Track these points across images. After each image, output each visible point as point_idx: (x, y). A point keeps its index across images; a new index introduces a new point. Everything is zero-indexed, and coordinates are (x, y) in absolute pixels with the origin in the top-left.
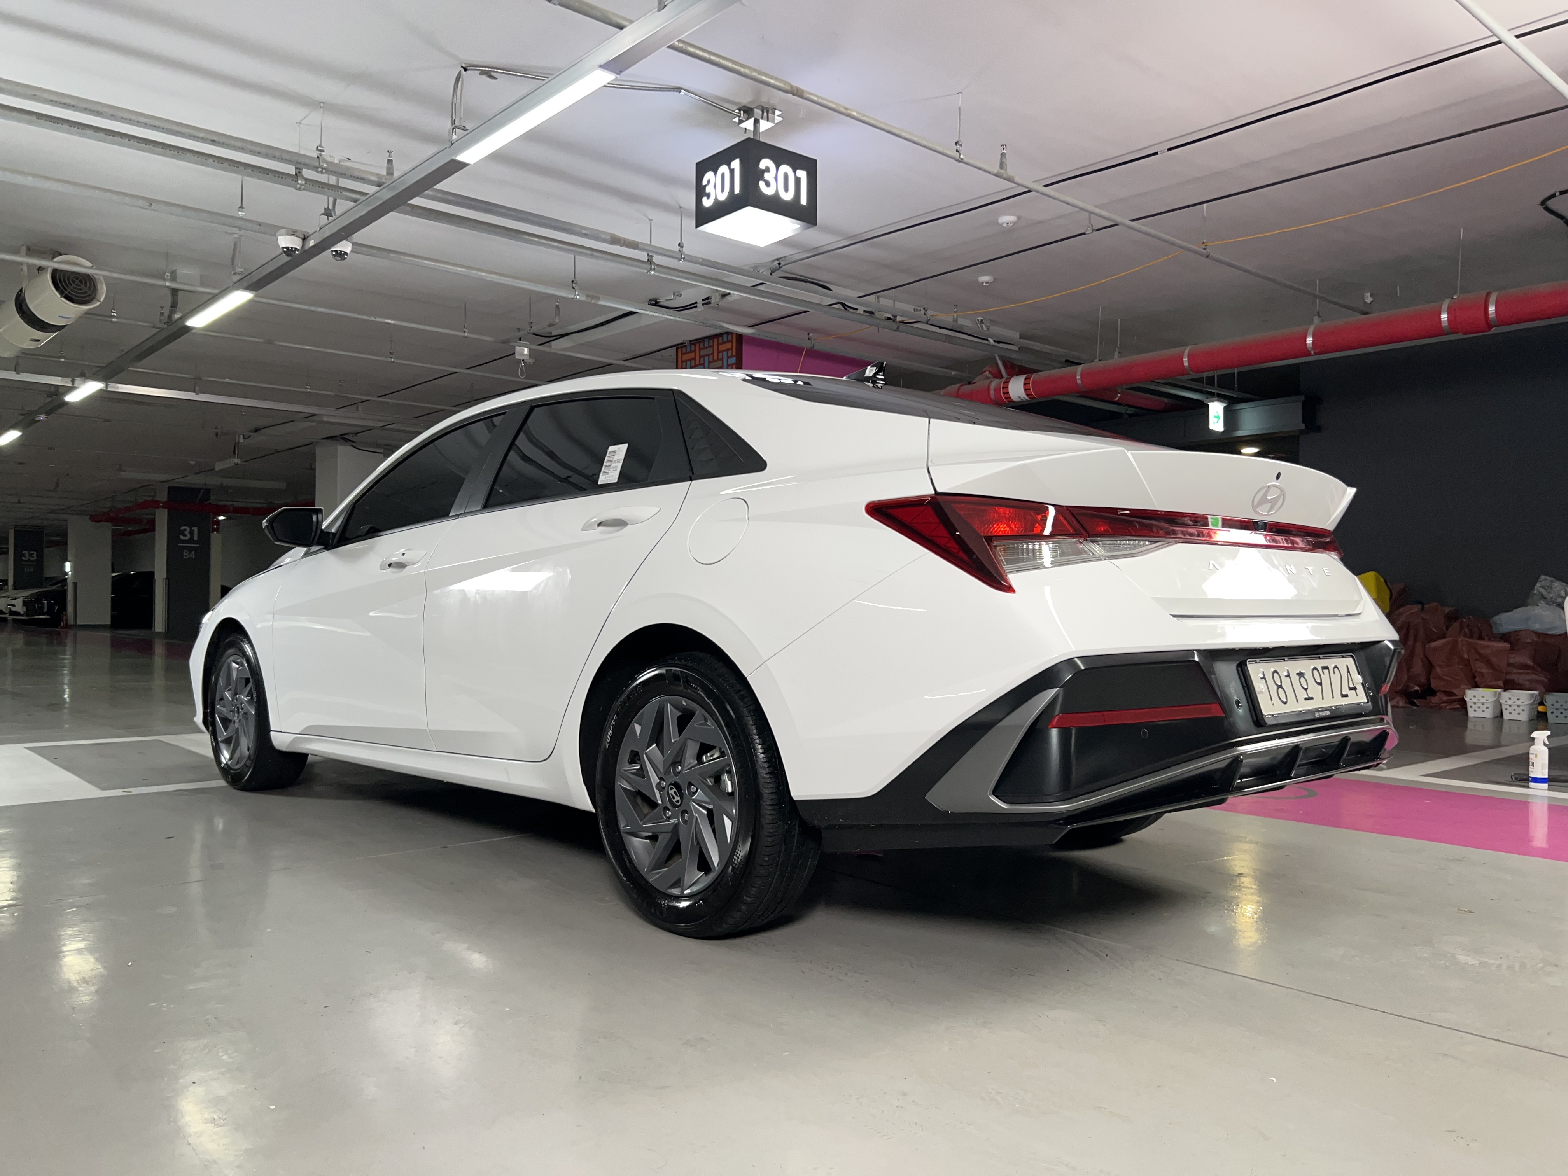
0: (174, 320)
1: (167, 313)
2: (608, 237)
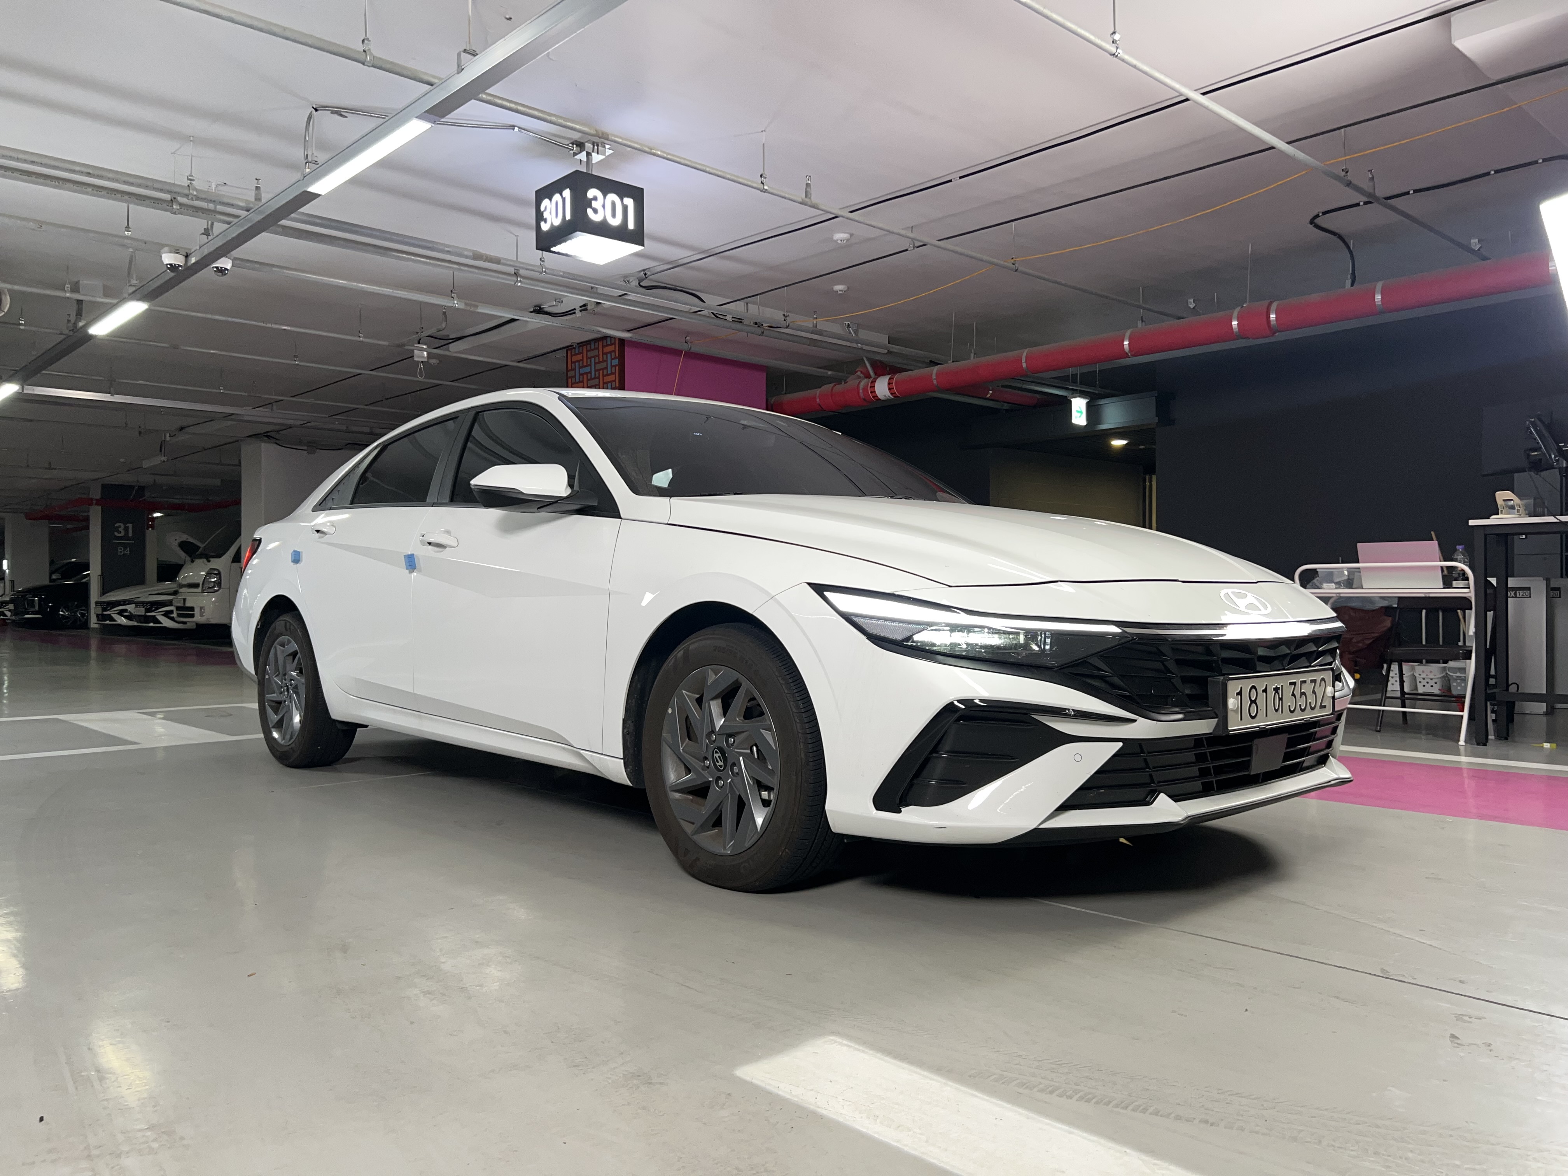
0: (78, 328)
1: (73, 321)
2: (471, 254)
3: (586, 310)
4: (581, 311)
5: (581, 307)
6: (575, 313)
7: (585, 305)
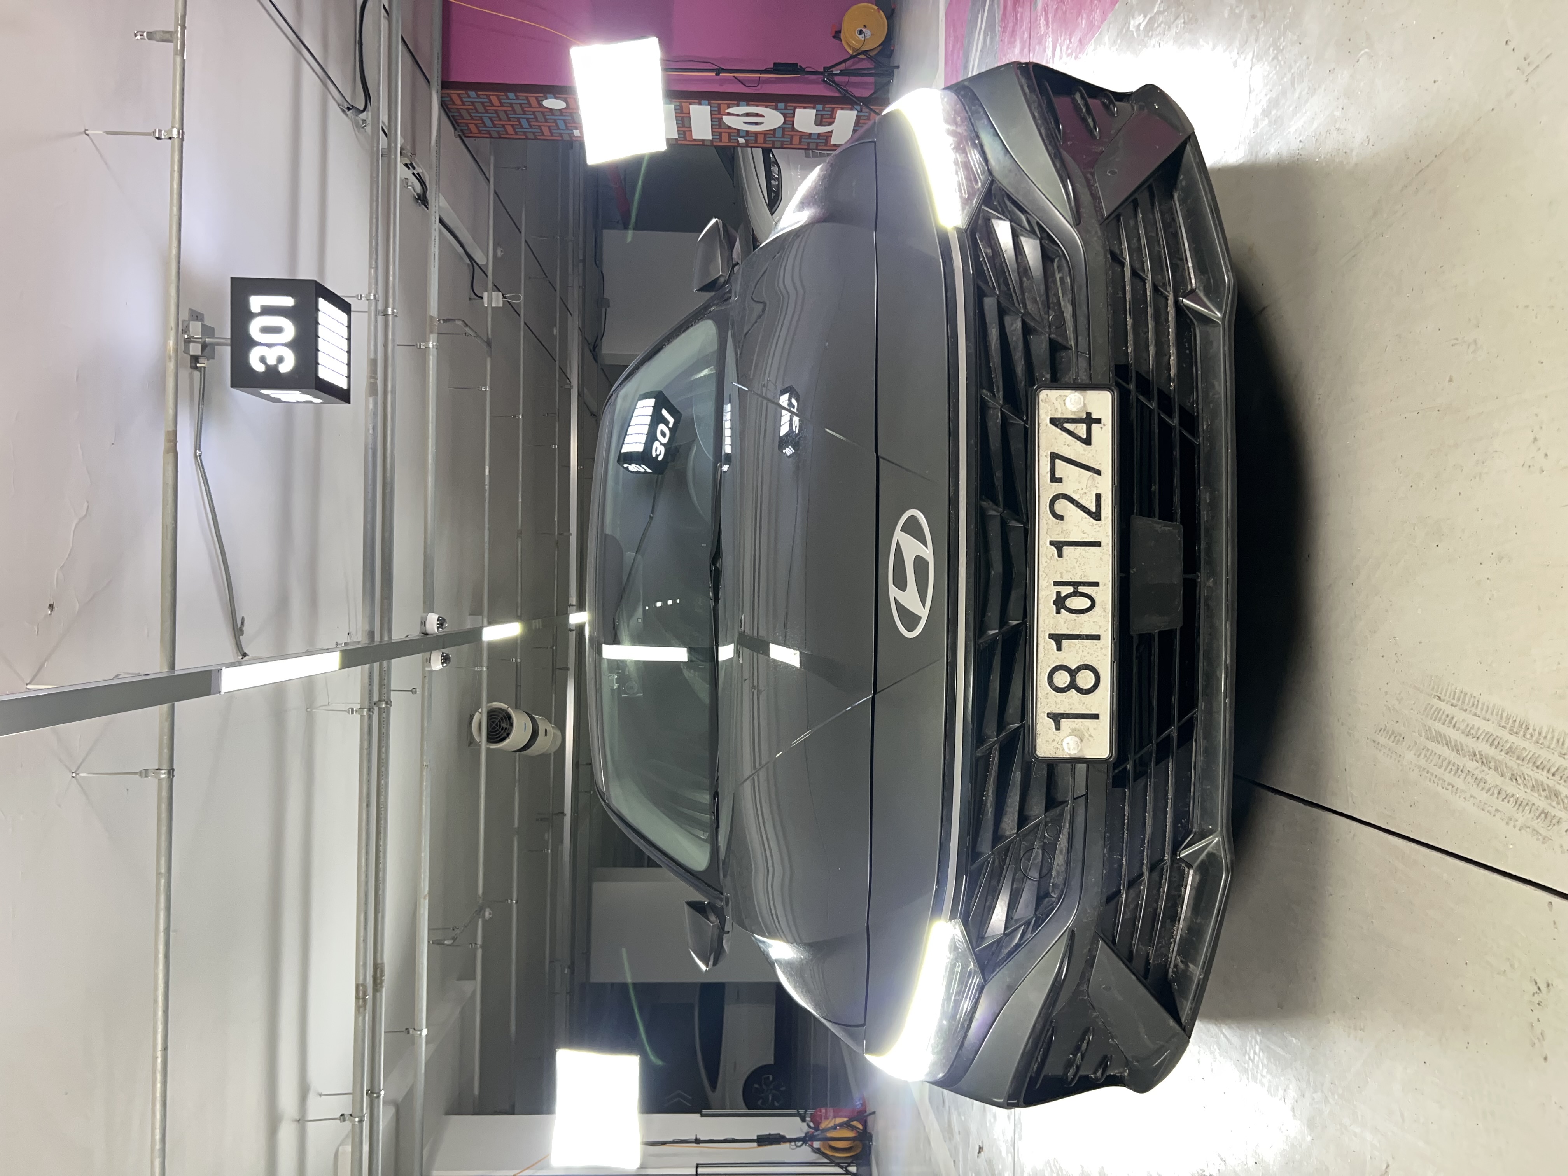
2: (371, 399)
3: (411, 164)
4: (414, 168)
5: (409, 168)
6: (418, 174)
7: (406, 165)
